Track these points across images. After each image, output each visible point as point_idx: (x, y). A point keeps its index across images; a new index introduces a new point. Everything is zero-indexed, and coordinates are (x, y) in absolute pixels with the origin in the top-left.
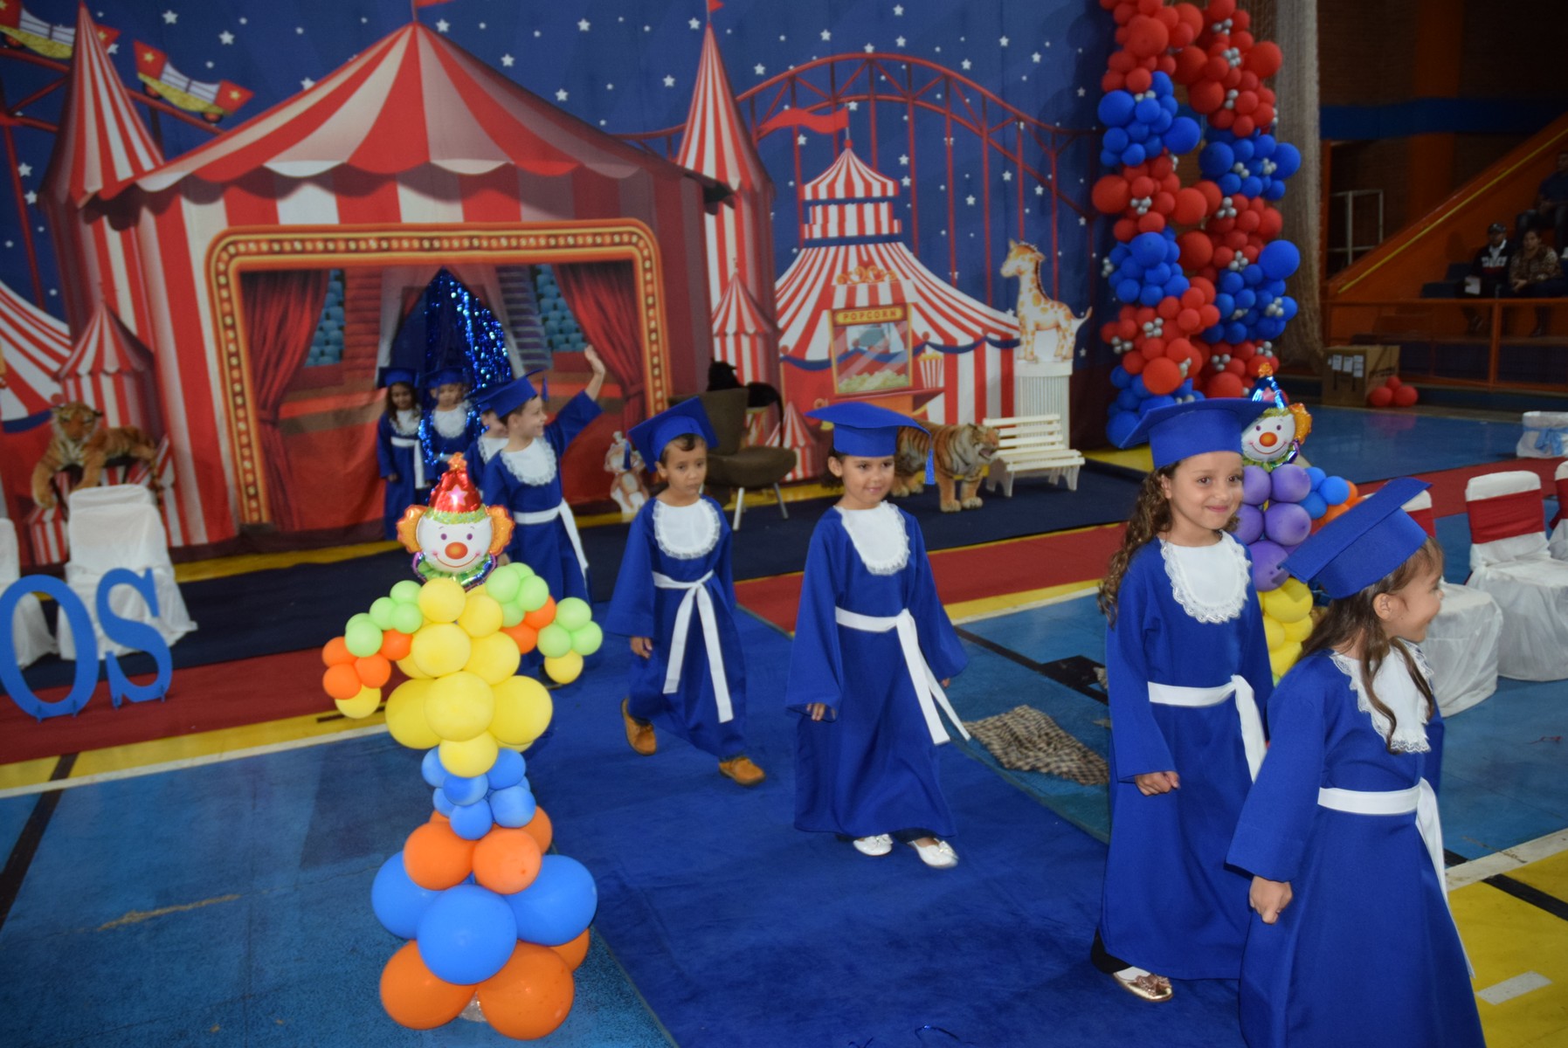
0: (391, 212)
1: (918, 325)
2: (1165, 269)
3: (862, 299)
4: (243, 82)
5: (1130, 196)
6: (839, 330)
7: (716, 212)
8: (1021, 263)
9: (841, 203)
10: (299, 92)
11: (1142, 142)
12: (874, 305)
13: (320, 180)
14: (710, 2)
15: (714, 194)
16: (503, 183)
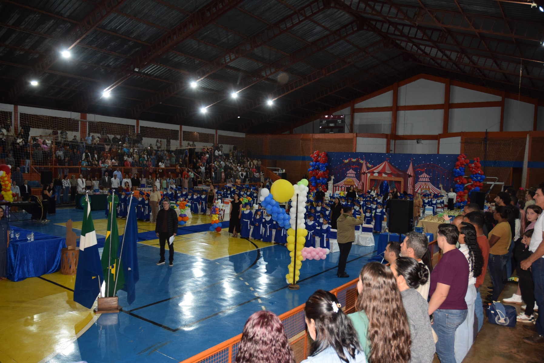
0: (382, 175)
1: (431, 191)
2: (459, 188)
3: (425, 187)
4: (373, 165)
5: (456, 180)
6: (421, 190)
7: (410, 178)
8: (441, 186)
9: (423, 178)
10: (377, 166)
11: (458, 174)
12: (426, 188)
13: (377, 172)
14: (412, 159)
15: (410, 176)
16: (391, 174)
